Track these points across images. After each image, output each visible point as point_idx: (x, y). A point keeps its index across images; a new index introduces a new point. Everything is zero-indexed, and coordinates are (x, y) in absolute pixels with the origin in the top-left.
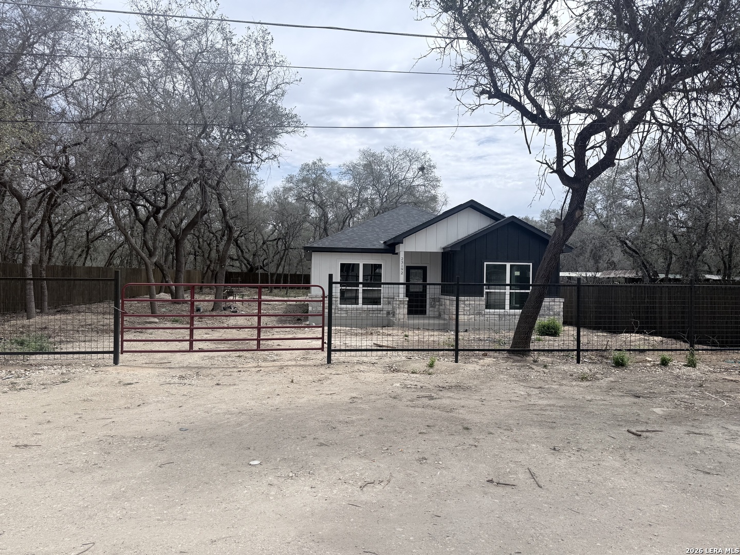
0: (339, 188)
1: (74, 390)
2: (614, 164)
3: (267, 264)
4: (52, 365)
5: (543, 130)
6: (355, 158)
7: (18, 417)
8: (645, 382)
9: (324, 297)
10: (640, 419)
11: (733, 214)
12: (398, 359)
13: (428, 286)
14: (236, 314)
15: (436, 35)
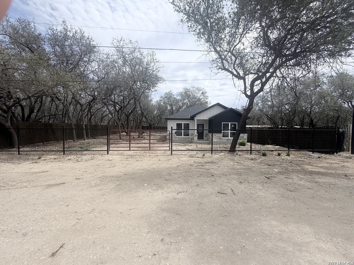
0: (176, 100)
1: (95, 162)
2: (263, 91)
3: (155, 124)
4: (89, 155)
5: (239, 80)
6: (182, 90)
7: (77, 170)
8: (272, 161)
9: (170, 134)
10: (270, 173)
11: (304, 106)
12: (193, 153)
13: (204, 130)
14: (145, 139)
15: (204, 50)
